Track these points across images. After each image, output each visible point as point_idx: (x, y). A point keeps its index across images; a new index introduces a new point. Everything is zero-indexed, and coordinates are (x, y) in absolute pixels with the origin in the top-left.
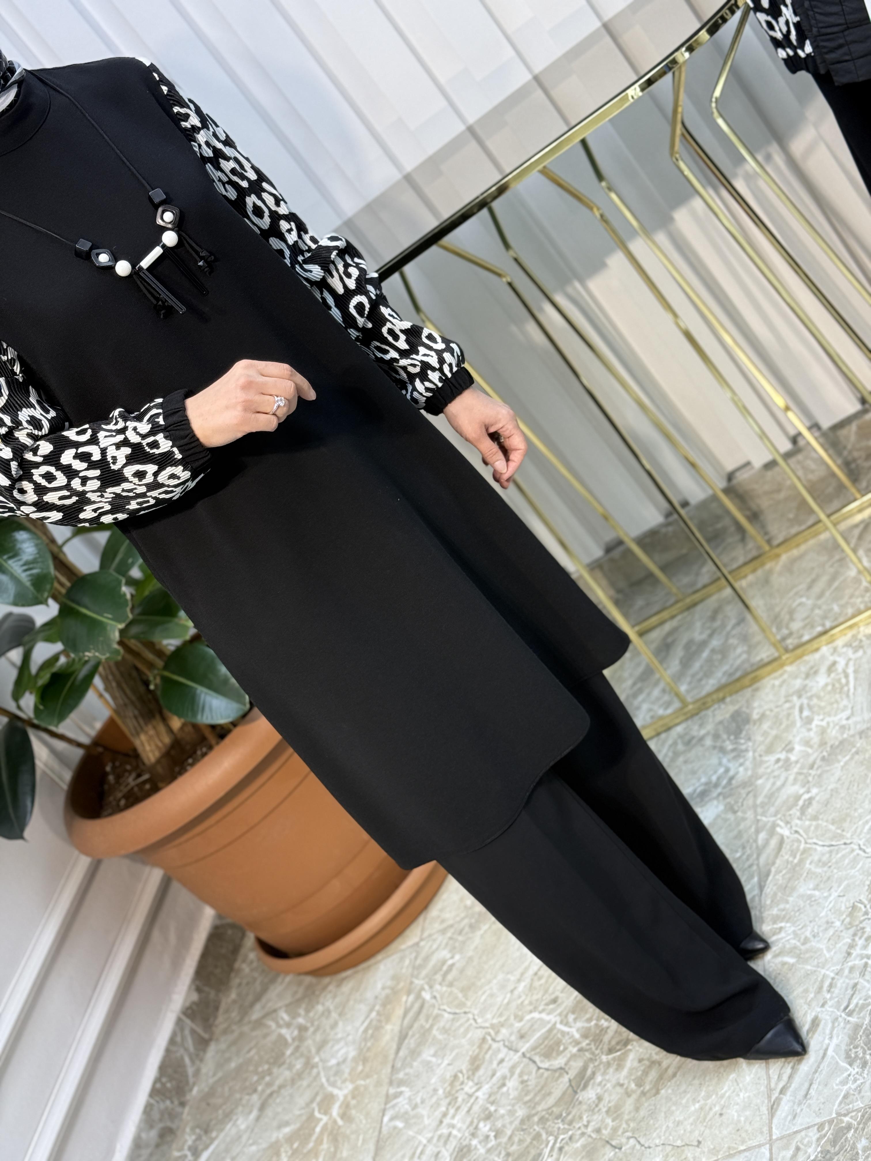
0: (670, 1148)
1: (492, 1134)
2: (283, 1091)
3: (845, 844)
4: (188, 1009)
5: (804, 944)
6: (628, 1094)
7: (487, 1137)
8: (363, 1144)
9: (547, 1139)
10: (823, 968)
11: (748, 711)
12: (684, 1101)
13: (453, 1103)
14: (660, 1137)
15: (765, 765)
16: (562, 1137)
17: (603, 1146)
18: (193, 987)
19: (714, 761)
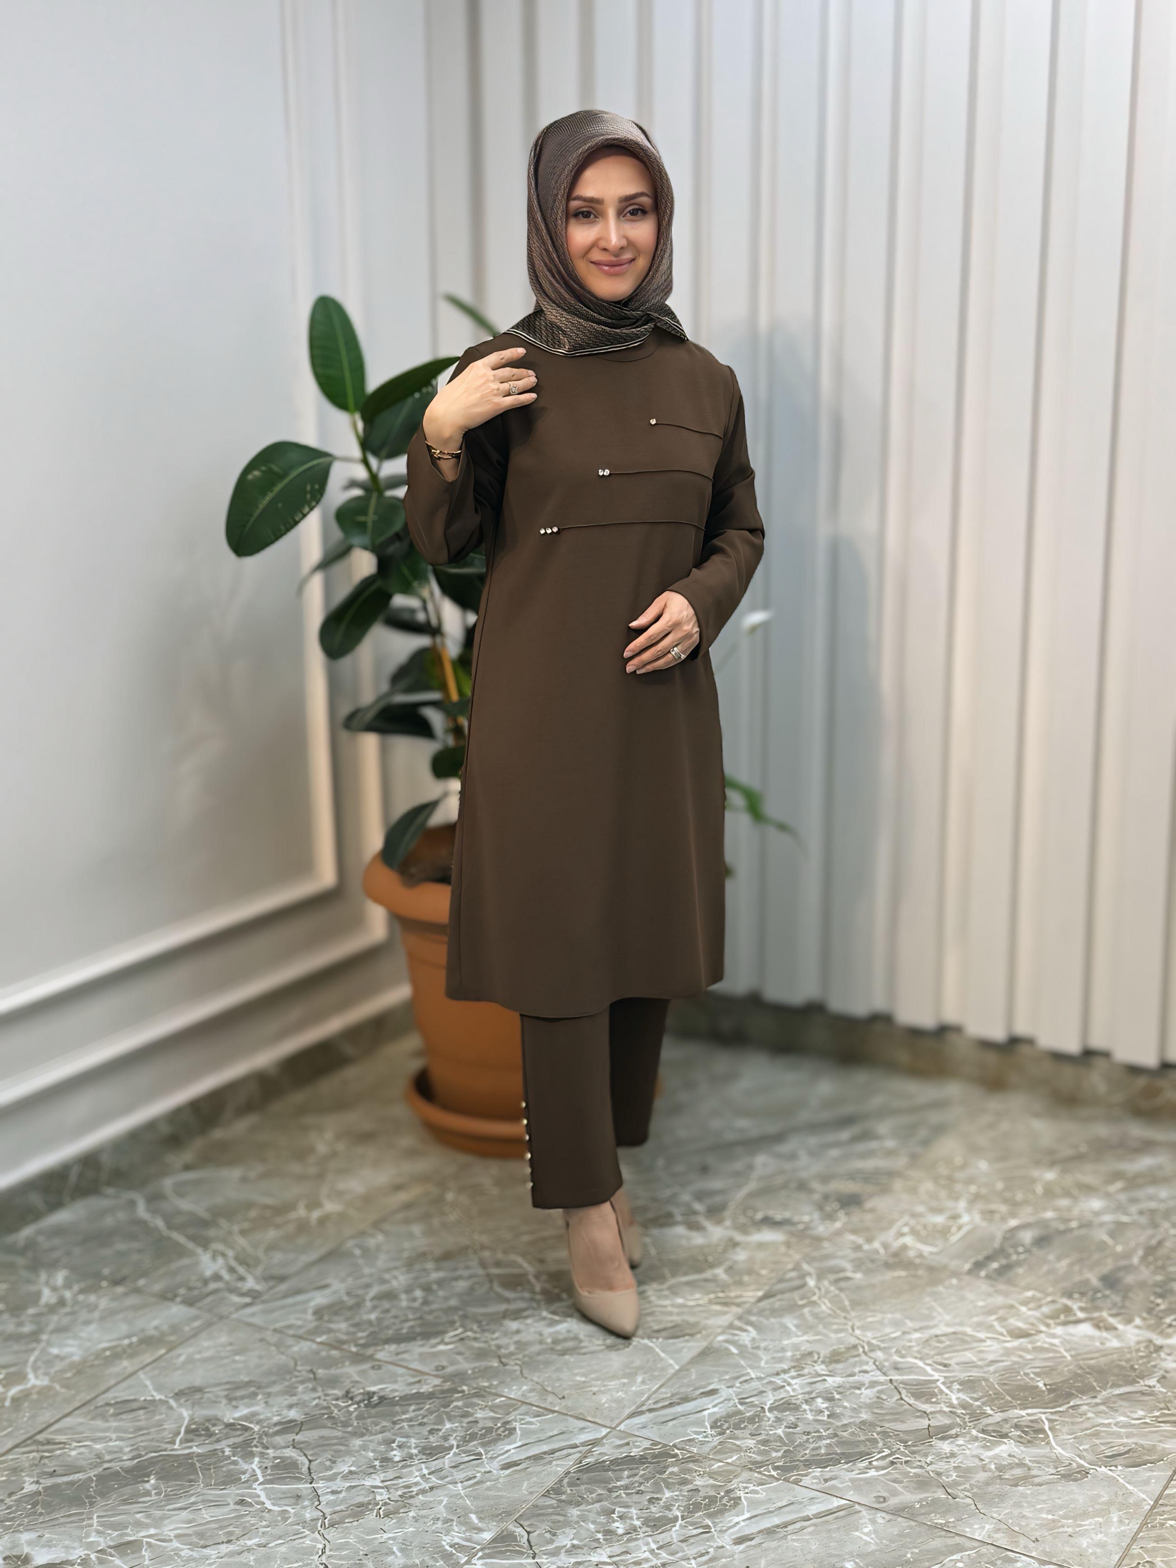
0: (540, 1387)
1: (420, 1301)
2: (286, 1178)
3: (845, 1318)
4: (263, 1074)
5: (753, 1348)
6: (541, 1342)
8: (319, 1245)
9: (458, 1327)
10: (751, 1369)
11: (866, 1199)
12: (576, 1371)
13: (408, 1266)
14: (539, 1377)
15: (842, 1238)
16: (469, 1334)
17: (494, 1357)
18: (278, 1064)
19: (808, 1210)
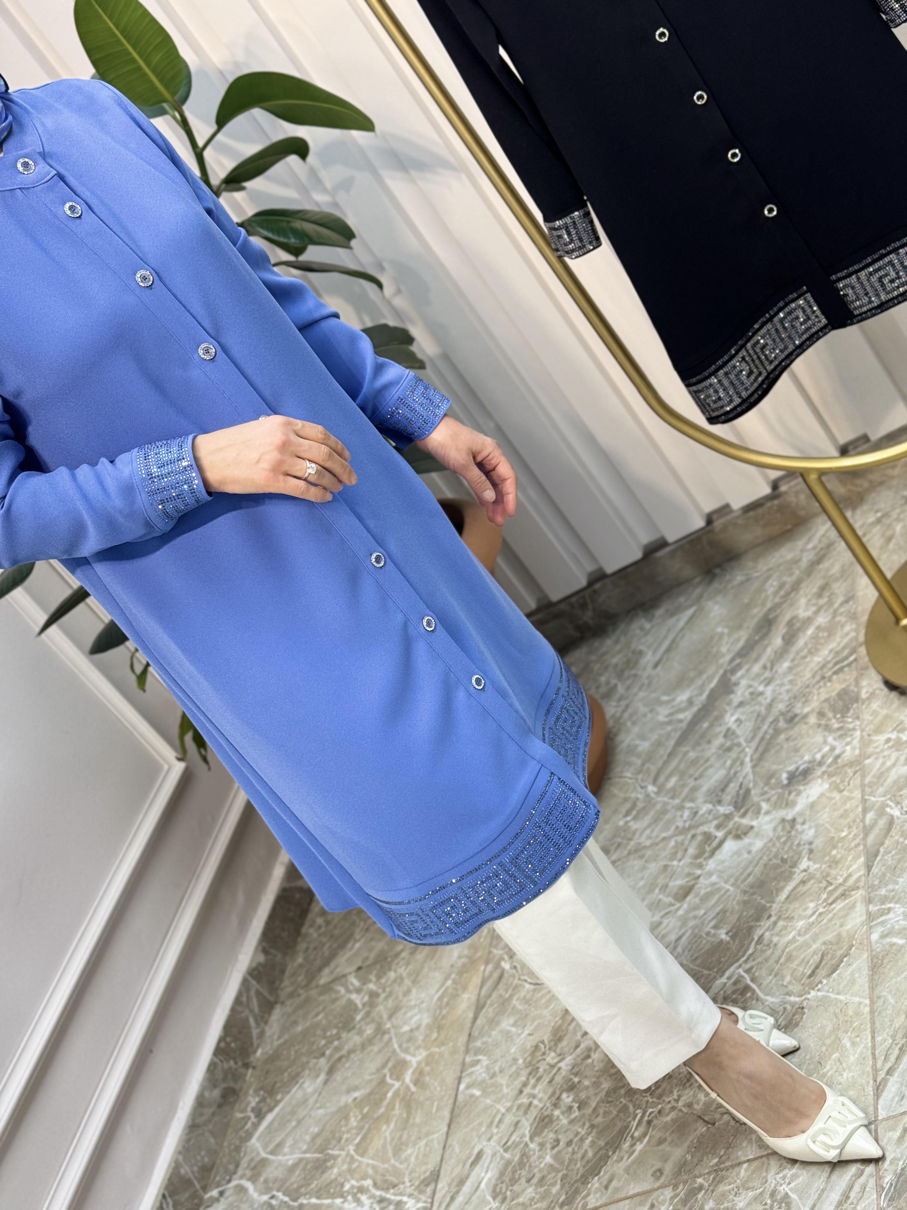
1: (576, 1105)
2: (352, 1056)
4: (254, 969)
7: (570, 1108)
8: (437, 1111)
9: (634, 1112)
11: (856, 690)
13: (534, 1073)
15: (875, 745)
16: (650, 1110)
17: (696, 1121)
18: (260, 948)
19: (819, 739)
